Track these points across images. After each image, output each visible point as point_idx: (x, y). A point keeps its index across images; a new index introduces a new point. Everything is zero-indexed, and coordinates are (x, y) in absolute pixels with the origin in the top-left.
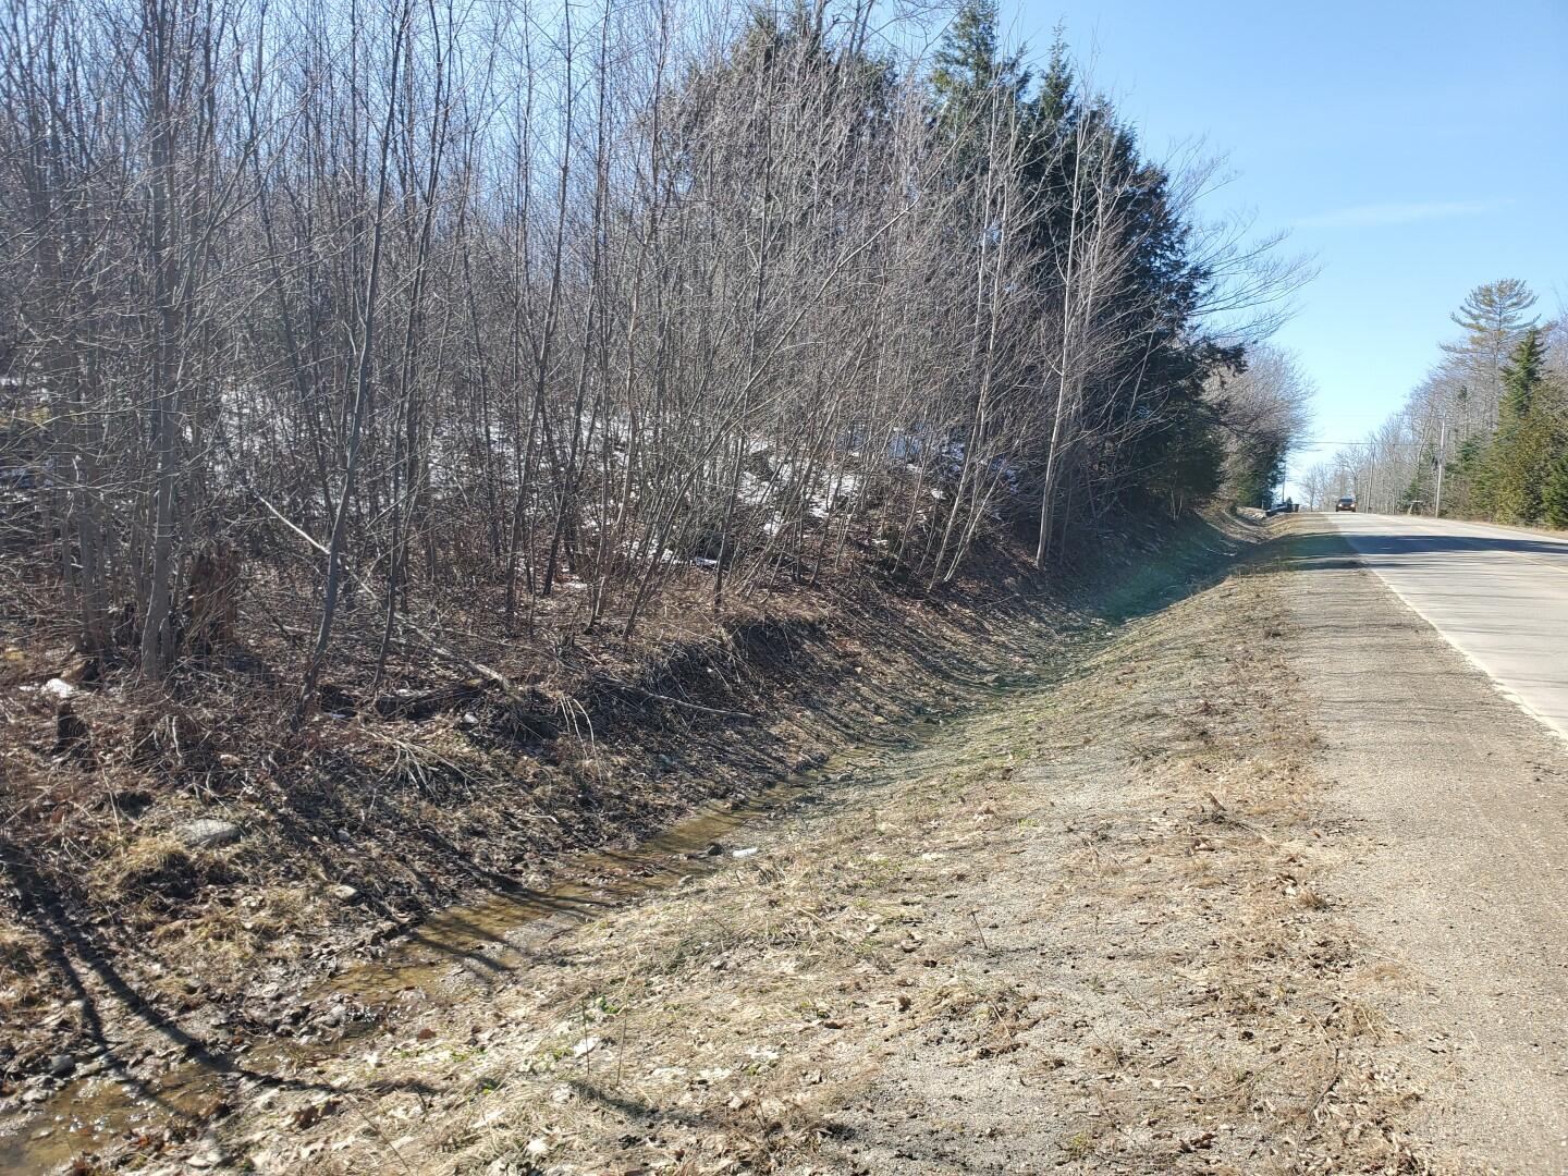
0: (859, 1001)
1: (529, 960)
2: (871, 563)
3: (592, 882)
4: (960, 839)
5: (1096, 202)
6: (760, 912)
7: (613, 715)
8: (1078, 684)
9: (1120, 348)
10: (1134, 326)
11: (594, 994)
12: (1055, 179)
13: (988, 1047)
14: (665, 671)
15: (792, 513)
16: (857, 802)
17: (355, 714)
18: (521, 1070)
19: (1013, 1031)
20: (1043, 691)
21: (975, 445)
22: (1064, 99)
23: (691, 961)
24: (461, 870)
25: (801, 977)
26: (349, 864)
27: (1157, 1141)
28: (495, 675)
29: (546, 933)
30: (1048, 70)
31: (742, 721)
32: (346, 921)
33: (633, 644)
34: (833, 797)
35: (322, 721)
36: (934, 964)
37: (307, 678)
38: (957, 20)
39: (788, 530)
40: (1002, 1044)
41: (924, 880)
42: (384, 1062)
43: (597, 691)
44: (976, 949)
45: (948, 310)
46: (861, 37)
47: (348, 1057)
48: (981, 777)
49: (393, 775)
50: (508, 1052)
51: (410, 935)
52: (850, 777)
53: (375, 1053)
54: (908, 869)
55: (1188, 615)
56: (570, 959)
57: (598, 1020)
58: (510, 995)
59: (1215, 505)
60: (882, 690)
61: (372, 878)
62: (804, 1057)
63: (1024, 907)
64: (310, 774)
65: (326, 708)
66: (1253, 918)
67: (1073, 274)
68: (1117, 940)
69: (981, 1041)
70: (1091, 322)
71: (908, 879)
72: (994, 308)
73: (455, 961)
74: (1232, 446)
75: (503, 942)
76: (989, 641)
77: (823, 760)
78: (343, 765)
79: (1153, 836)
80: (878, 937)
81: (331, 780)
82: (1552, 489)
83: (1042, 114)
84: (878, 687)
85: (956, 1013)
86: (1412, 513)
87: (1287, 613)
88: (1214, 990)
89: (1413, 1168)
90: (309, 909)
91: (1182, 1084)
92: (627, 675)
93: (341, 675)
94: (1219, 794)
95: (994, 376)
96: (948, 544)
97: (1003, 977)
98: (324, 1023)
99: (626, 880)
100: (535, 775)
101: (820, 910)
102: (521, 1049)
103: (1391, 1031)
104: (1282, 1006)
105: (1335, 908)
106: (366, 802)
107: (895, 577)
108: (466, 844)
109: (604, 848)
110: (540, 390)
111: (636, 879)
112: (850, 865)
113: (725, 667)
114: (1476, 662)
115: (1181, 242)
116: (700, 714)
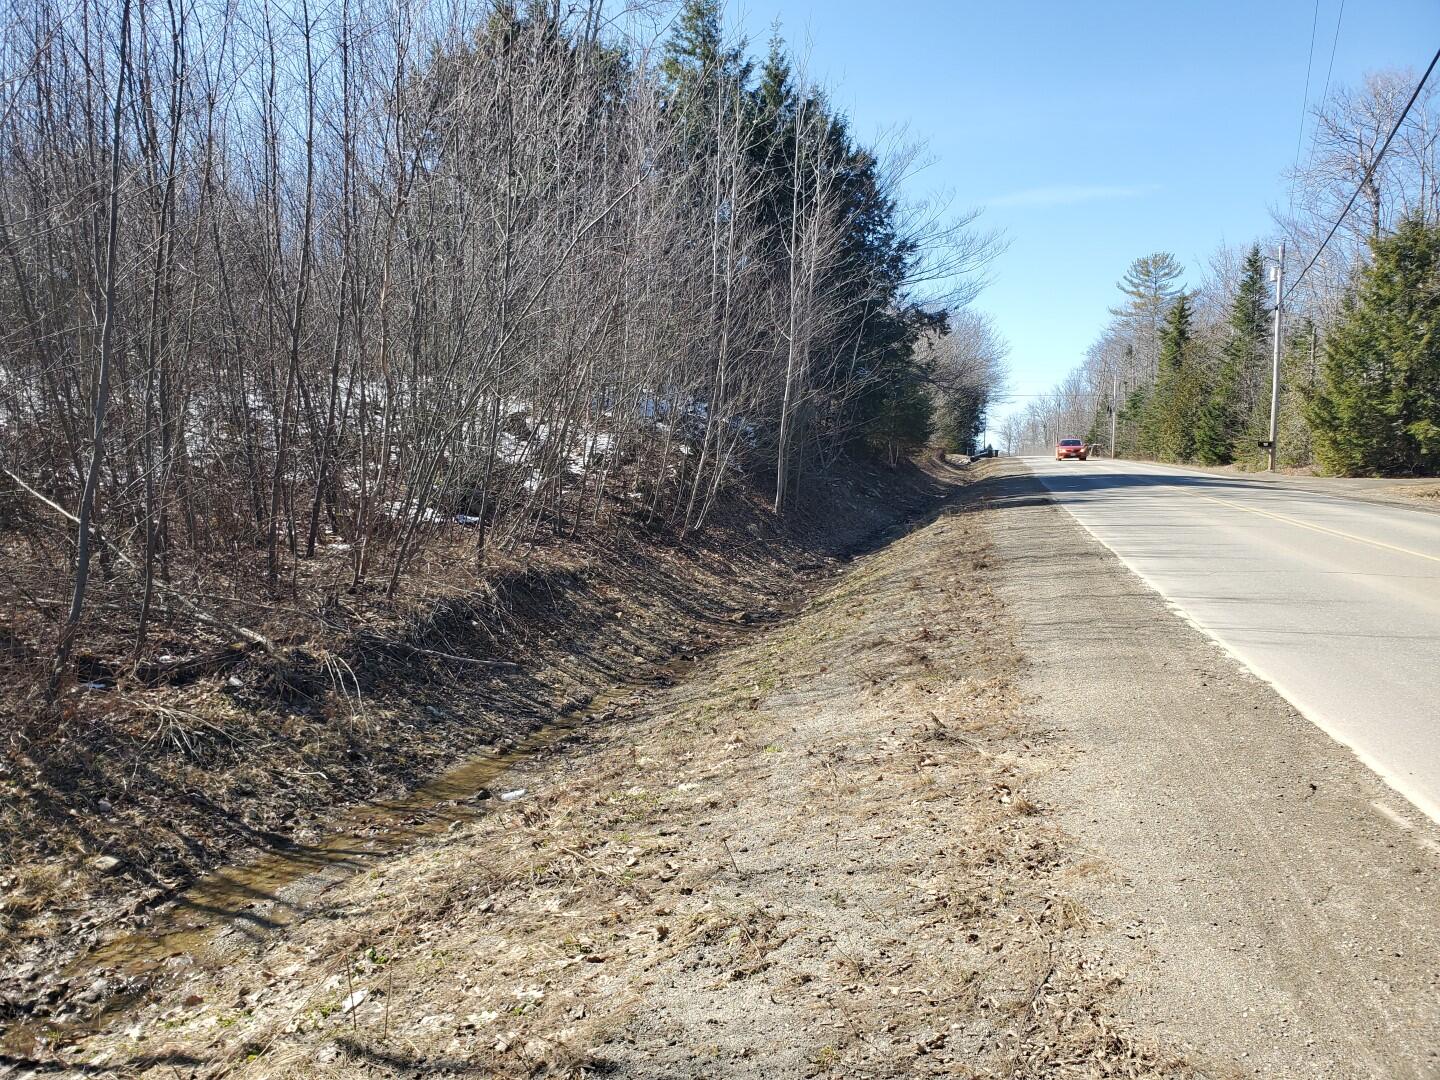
0: (620, 933)
1: (301, 915)
2: (627, 515)
3: (363, 833)
4: (713, 769)
5: (814, 181)
6: (525, 854)
7: (380, 672)
8: (813, 618)
9: (842, 314)
10: (852, 294)
11: (363, 946)
12: (778, 160)
13: (740, 969)
14: (430, 626)
15: (549, 470)
16: (619, 739)
17: (115, 684)
18: (288, 1030)
19: (764, 951)
20: (784, 626)
21: (716, 405)
22: (783, 88)
23: (459, 905)
24: (230, 830)
25: (565, 914)
26: (111, 834)
27: (896, 1046)
28: (259, 638)
29: (316, 887)
30: (768, 62)
31: (508, 670)
32: (108, 893)
33: (397, 602)
34: (597, 735)
35: (80, 693)
36: (689, 892)
37: (59, 651)
38: (684, 12)
39: (547, 486)
40: (752, 965)
41: (680, 810)
42: (147, 1034)
43: (363, 649)
44: (729, 873)
45: (687, 281)
46: (595, 27)
47: (110, 1032)
48: (731, 708)
49: (157, 741)
50: (277, 1013)
51: (177, 900)
52: (612, 716)
53: (139, 1026)
54: (665, 800)
55: (907, 552)
56: (341, 911)
57: (368, 972)
58: (280, 952)
59: (926, 453)
60: (642, 633)
61: (135, 847)
62: (568, 993)
63: (770, 828)
64: (66, 746)
65: (83, 679)
66: (975, 827)
67: (797, 247)
68: (855, 855)
69: (734, 964)
70: (814, 292)
71: (665, 811)
72: (728, 279)
73: (225, 922)
74: (940, 401)
75: (274, 899)
76: (737, 582)
77: (587, 701)
78: (103, 736)
79: (883, 755)
80: (637, 869)
81: (90, 751)
82: (1202, 432)
83: (763, 101)
84: (637, 630)
85: (711, 938)
86: (1093, 455)
87: (990, 546)
88: (943, 898)
89: (1118, 1049)
90: (68, 883)
91: (918, 989)
92: (393, 632)
93: (100, 645)
94: (939, 713)
95: (730, 342)
96: (697, 495)
97: (754, 899)
98: (83, 999)
99: (396, 830)
100: (302, 734)
101: (582, 848)
102: (290, 1007)
103: (1095, 922)
104: (1002, 908)
105: (1044, 813)
106: (128, 771)
107: (650, 527)
108: (234, 805)
109: (374, 800)
110: (295, 358)
111: (407, 827)
112: (612, 800)
113: (490, 619)
114: (1152, 584)
115: (888, 216)
116: (466, 665)
